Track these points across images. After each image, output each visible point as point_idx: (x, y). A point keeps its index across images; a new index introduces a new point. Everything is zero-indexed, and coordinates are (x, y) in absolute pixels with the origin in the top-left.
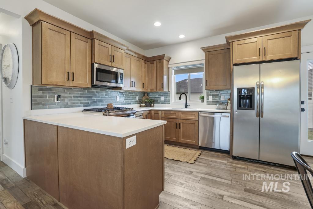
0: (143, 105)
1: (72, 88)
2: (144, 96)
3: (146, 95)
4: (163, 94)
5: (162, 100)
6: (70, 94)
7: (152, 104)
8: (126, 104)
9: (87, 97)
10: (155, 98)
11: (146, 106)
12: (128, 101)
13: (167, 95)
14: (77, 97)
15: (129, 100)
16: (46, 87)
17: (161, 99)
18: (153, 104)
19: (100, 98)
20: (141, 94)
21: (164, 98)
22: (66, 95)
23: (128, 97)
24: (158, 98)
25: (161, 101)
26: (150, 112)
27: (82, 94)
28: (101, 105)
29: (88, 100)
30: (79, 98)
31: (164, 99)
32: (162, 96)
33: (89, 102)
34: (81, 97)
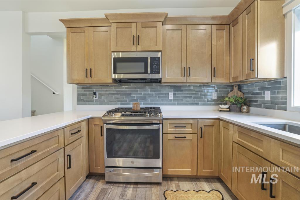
0: (225, 107)
1: (108, 85)
2: (231, 91)
3: (236, 89)
4: (269, 84)
5: (266, 99)
6: (106, 91)
7: (245, 107)
8: (187, 105)
9: (125, 94)
10: (253, 94)
11: (229, 110)
12: (192, 100)
13: (279, 88)
14: (113, 94)
15: (195, 98)
16: (87, 85)
17: (264, 97)
18: (249, 106)
19: (142, 95)
20: (225, 88)
21: (272, 93)
22: (103, 92)
23: (193, 94)
24: (257, 94)
25: (264, 102)
26: (214, 123)
27: (119, 91)
28: (143, 104)
29: (126, 97)
30: (116, 96)
31: (271, 98)
32: (268, 89)
33: (127, 99)
34: (117, 94)
